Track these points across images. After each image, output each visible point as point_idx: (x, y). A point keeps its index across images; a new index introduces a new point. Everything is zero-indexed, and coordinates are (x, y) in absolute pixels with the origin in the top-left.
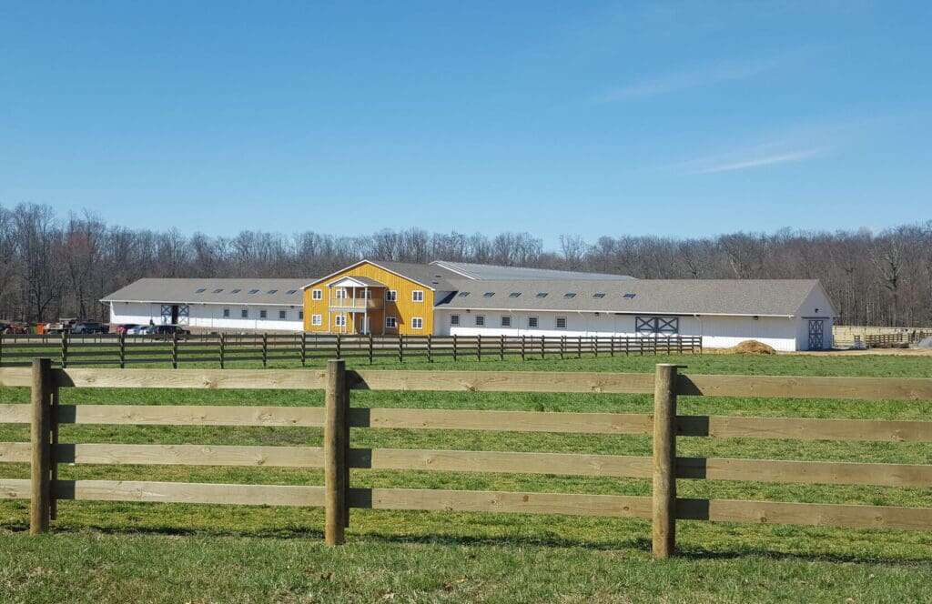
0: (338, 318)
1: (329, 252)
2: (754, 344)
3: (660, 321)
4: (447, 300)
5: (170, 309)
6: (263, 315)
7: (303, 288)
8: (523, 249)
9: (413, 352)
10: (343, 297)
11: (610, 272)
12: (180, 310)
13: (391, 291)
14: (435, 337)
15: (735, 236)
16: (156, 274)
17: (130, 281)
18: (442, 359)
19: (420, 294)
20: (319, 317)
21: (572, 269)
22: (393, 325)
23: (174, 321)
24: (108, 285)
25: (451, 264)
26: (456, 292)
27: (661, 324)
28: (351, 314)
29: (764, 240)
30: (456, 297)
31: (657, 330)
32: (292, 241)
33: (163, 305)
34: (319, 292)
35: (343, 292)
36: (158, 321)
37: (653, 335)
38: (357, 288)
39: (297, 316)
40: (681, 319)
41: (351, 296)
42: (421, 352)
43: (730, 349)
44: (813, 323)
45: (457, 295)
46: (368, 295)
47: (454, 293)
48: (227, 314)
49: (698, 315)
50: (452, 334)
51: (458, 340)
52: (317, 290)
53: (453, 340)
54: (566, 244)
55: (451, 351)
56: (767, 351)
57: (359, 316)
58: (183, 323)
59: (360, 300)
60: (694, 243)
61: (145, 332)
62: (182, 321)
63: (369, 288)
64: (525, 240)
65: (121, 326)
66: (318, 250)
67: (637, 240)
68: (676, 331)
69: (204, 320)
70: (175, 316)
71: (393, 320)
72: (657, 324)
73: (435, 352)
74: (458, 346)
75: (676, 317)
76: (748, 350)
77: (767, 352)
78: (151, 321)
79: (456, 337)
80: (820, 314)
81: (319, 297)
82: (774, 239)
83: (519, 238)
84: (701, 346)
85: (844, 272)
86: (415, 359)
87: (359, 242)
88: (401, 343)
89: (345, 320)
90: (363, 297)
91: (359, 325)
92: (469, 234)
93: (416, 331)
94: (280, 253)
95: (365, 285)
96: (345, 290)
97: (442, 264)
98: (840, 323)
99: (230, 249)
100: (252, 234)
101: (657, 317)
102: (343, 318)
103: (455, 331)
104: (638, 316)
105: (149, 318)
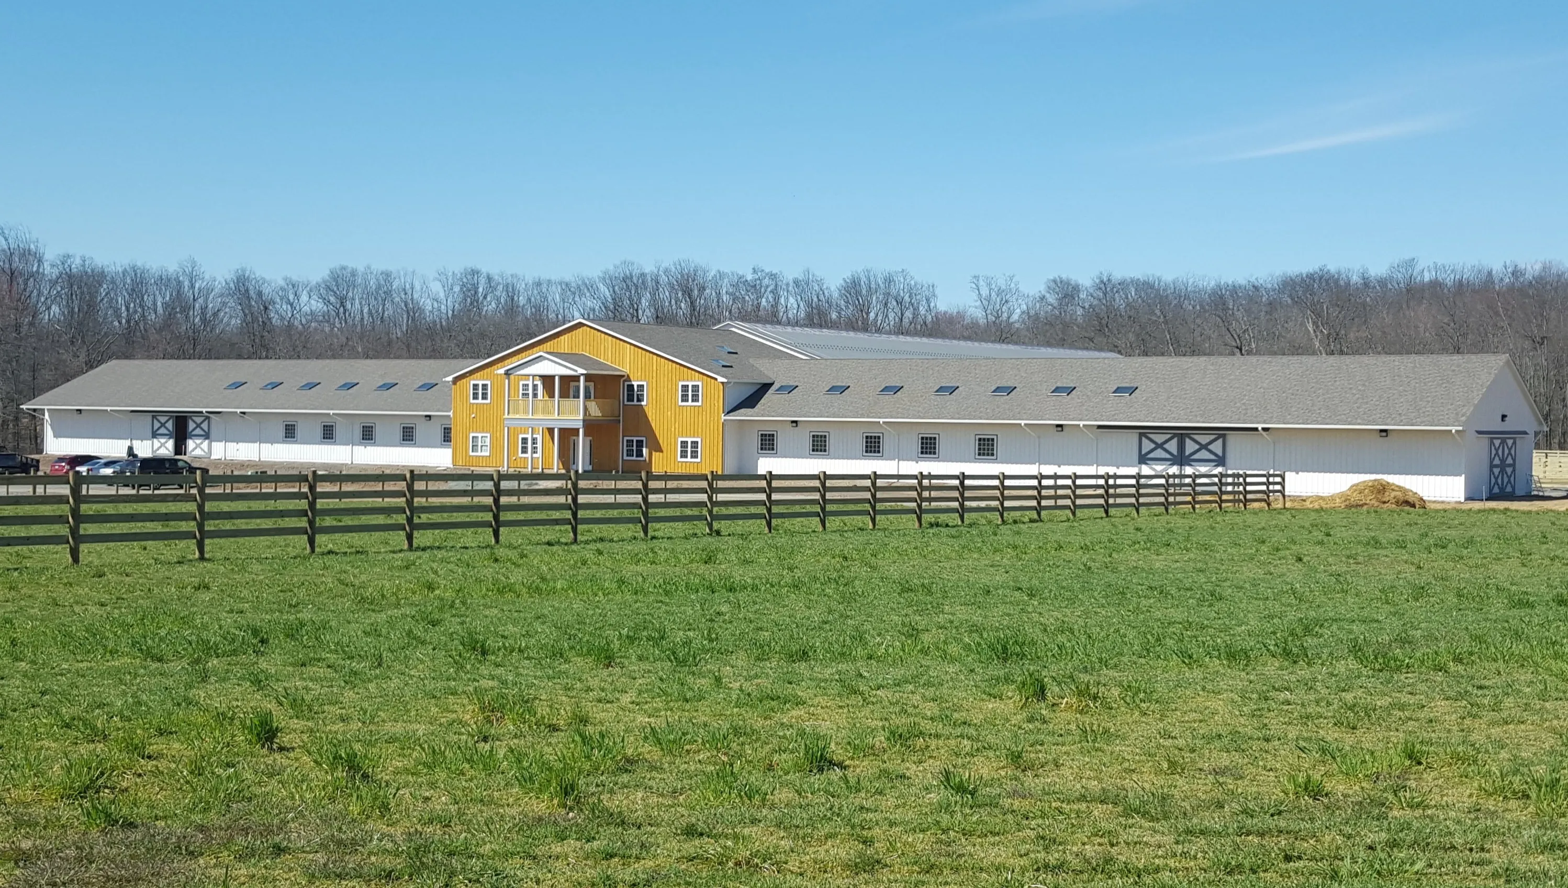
0: (525, 441)
1: (511, 309)
2: (1382, 488)
3: (1188, 442)
4: (751, 401)
5: (170, 425)
6: (368, 435)
7: (450, 378)
8: (900, 303)
9: (677, 512)
10: (535, 395)
11: (1072, 346)
12: (191, 425)
13: (635, 384)
14: (724, 477)
15: (1311, 276)
16: (151, 353)
17: (91, 365)
18: (740, 526)
19: (696, 388)
20: (484, 438)
21: (1002, 340)
22: (640, 454)
23: (180, 448)
24: (46, 374)
25: (759, 327)
26: (772, 384)
27: (1190, 447)
28: (551, 431)
29: (1366, 283)
30: (769, 397)
31: (1181, 459)
32: (437, 288)
33: (155, 414)
34: (485, 387)
35: (535, 387)
36: (145, 449)
37: (1174, 470)
38: (563, 378)
39: (439, 434)
40: (1232, 438)
41: (552, 396)
42: (695, 512)
43: (1332, 498)
44: (1497, 442)
45: (771, 391)
46: (587, 389)
47: (765, 388)
48: (290, 433)
49: (1264, 429)
50: (762, 471)
51: (775, 484)
52: (480, 383)
53: (763, 484)
54: (985, 292)
55: (763, 510)
56: (1409, 502)
57: (567, 435)
58: (198, 452)
59: (568, 403)
60: (1234, 290)
61: (108, 471)
62: (196, 448)
63: (588, 378)
64: (899, 287)
65: (61, 459)
66: (490, 306)
67: (1123, 285)
68: (1221, 461)
69: (242, 446)
70: (181, 437)
71: (640, 444)
72: (1181, 447)
73: (724, 511)
74: (775, 497)
75: (1221, 433)
76: (1371, 500)
77: (1407, 503)
78: (130, 449)
79: (770, 477)
80: (1507, 426)
81: (484, 397)
82: (1382, 282)
83: (889, 280)
84: (1282, 492)
85: (1527, 344)
86: (681, 528)
87: (572, 290)
88: (647, 491)
89: (539, 445)
90: (577, 396)
91: (567, 454)
92: (790, 273)
93: (687, 465)
94: (413, 311)
95: (581, 371)
96: (539, 383)
97: (740, 329)
98: (1547, 442)
99: (311, 304)
100: (354, 274)
101: (1182, 434)
102: (534, 441)
103: (765, 465)
104: (1144, 432)
105: (127, 443)
